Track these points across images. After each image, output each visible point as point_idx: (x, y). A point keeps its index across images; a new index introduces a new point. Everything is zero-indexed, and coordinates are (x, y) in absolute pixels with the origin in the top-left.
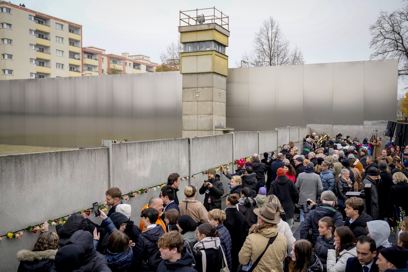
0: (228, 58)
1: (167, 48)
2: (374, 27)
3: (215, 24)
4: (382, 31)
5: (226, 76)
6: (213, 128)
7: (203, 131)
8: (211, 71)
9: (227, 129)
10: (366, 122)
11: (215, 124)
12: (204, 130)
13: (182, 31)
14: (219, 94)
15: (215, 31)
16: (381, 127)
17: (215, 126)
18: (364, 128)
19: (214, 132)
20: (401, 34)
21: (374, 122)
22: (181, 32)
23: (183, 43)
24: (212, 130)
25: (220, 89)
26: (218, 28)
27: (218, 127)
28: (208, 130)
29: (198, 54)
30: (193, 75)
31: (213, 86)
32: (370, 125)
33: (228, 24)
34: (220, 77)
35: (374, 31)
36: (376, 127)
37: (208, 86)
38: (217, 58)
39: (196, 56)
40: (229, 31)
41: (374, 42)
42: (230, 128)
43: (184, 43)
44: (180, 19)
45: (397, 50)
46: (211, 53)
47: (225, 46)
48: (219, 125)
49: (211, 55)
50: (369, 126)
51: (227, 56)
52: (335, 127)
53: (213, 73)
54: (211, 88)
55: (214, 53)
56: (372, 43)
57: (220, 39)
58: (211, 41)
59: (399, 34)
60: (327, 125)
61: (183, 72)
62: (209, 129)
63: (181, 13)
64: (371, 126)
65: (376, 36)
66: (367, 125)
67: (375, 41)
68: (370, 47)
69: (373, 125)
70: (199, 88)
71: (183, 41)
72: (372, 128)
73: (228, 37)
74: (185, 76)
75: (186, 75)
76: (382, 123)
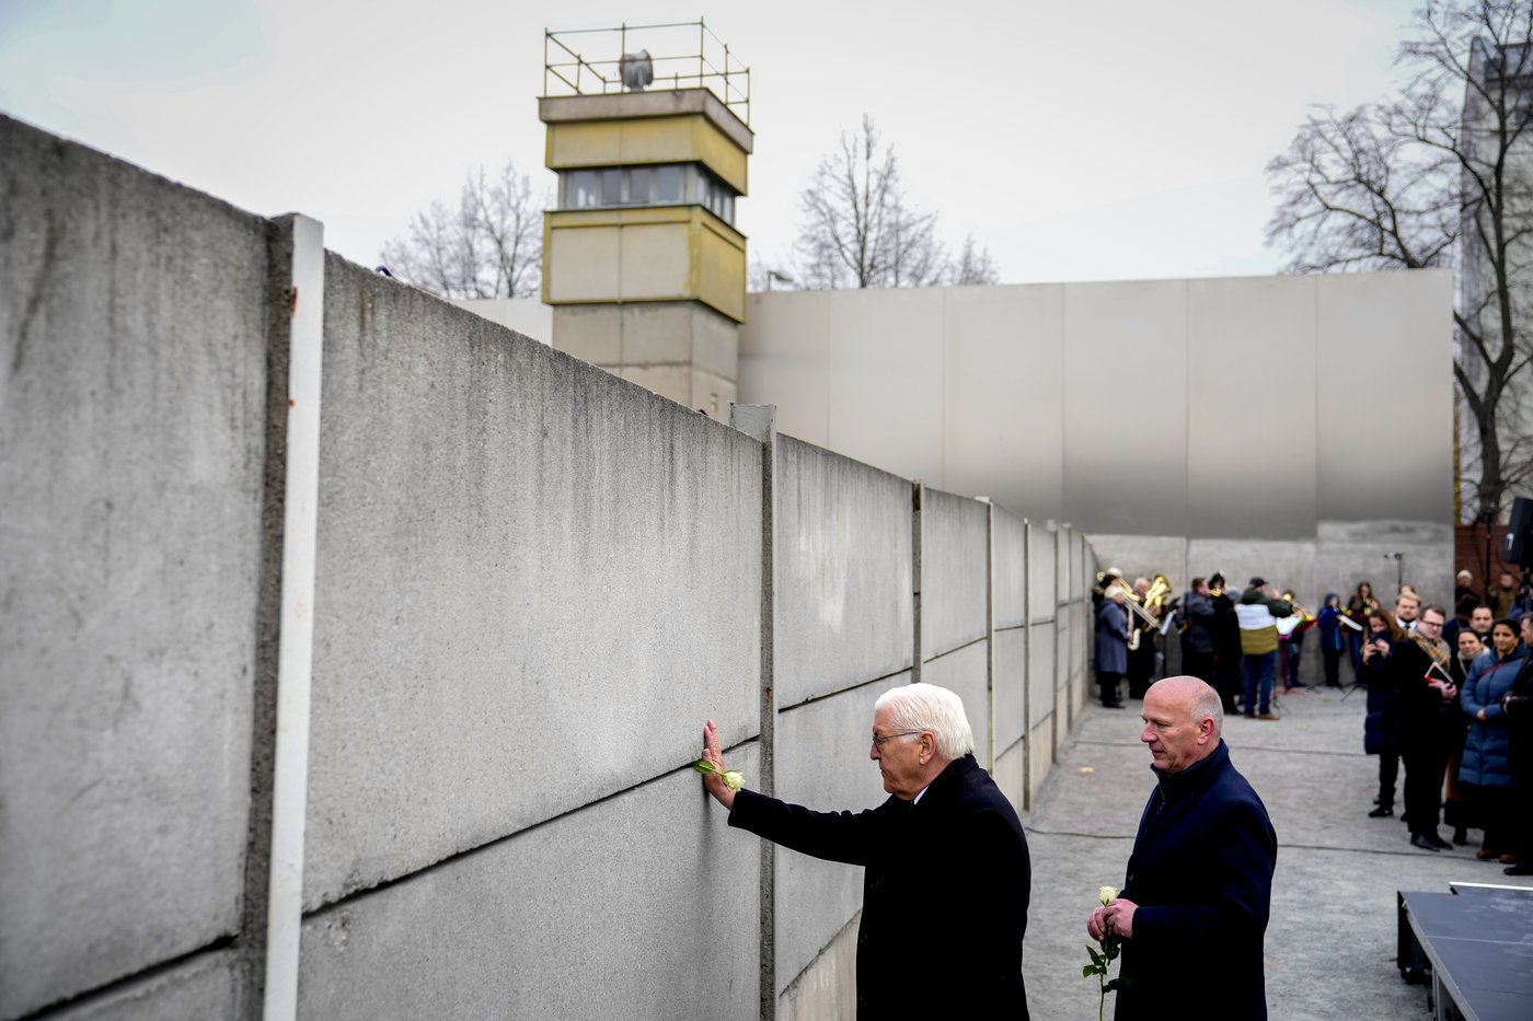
0: (745, 244)
1: (411, 218)
2: (1279, 165)
3: (703, 93)
4: (1316, 179)
5: (735, 322)
8: (686, 294)
10: (1325, 529)
13: (554, 115)
14: (713, 399)
15: (701, 123)
16: (1387, 546)
18: (1319, 552)
20: (1389, 196)
21: (1362, 526)
22: (551, 123)
23: (557, 170)
25: (717, 375)
26: (714, 110)
29: (627, 217)
30: (603, 313)
31: (695, 360)
32: (1342, 541)
33: (747, 101)
34: (715, 324)
35: (1282, 178)
36: (1369, 547)
37: (670, 358)
38: (709, 238)
39: (616, 230)
40: (751, 127)
41: (1283, 224)
43: (563, 171)
44: (548, 67)
45: (1381, 254)
46: (683, 215)
47: (735, 193)
49: (685, 228)
50: (1338, 545)
51: (744, 238)
52: (1199, 548)
53: (691, 305)
54: (685, 369)
55: (698, 216)
56: (1275, 226)
57: (722, 159)
58: (683, 164)
59: (1381, 193)
60: (1164, 539)
61: (557, 297)
63: (549, 40)
64: (1349, 546)
65: (1291, 198)
66: (1330, 539)
67: (1289, 219)
68: (1269, 244)
69: (1355, 541)
70: (627, 365)
71: (558, 163)
72: (1353, 551)
73: (746, 152)
74: (565, 313)
75: (568, 310)
76: (1395, 530)
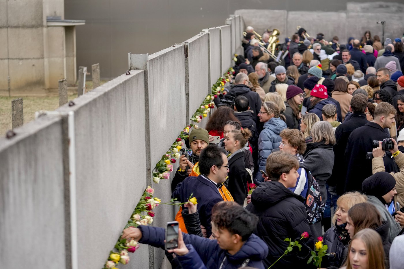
6: (42, 22)
7: (21, 29)
9: (74, 22)
10: (350, 6)
11: (47, 12)
12: (24, 27)
16: (378, 14)
17: (47, 17)
18: (348, 17)
19: (45, 30)
21: (367, 5)
24: (41, 25)
27: (51, 18)
28: (32, 27)
32: (358, 12)
36: (370, 14)
42: (75, 21)
48: (53, 14)
50: (356, 14)
52: (293, 15)
60: (276, 11)
62: (34, 23)
64: (361, 14)
66: (353, 11)
69: (364, 12)
72: (363, 16)
76: (381, 6)
